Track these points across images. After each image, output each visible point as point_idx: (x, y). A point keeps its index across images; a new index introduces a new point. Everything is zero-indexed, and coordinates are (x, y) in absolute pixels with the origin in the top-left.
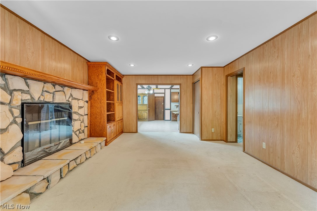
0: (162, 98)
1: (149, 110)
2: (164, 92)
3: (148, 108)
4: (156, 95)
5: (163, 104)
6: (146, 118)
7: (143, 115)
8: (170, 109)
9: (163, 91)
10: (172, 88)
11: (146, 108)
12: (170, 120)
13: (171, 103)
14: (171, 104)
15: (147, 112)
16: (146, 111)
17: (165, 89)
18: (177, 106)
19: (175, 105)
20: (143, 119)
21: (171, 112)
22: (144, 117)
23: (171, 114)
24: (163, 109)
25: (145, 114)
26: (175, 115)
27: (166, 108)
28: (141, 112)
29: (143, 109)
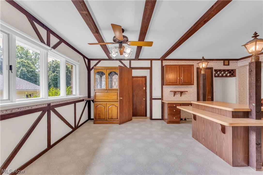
1: (121, 102)
2: (150, 66)
3: (120, 97)
5: (144, 88)
6: (115, 116)
7: (110, 112)
8: (162, 99)
9: (147, 64)
10: (166, 58)
11: (115, 96)
12: (163, 119)
13: (164, 86)
14: (164, 89)
15: (118, 104)
16: (115, 103)
17: (151, 60)
18: (175, 93)
19: (170, 91)
20: (109, 120)
21: (163, 104)
22: (110, 116)
23: (163, 107)
24: (144, 96)
25: (112, 109)
26: (175, 111)
27: (154, 97)
28: (106, 104)
29: (108, 99)
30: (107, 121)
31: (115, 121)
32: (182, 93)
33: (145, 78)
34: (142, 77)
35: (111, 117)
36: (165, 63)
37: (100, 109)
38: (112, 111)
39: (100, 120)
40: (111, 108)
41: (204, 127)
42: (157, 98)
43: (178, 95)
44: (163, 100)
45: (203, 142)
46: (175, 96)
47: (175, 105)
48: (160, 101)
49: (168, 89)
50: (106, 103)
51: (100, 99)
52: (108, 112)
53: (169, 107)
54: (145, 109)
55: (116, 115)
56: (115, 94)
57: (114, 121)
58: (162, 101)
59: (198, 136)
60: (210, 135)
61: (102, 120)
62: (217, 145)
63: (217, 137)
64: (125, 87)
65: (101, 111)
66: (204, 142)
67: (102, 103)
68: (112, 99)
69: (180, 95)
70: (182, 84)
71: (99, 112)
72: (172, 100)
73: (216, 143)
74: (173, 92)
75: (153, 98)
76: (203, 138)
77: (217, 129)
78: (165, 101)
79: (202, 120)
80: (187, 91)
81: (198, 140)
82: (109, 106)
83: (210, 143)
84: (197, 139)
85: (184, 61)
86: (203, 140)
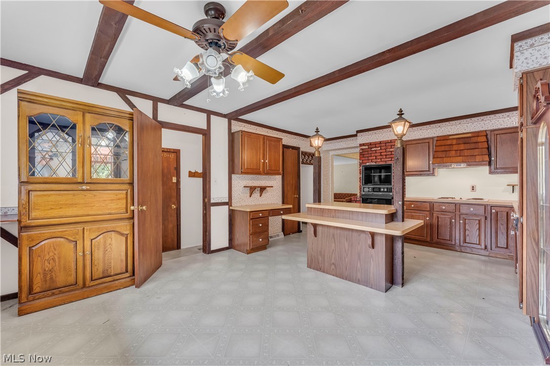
0: (173, 156)
3: (138, 205)
4: (169, 139)
5: (174, 180)
6: (118, 266)
7: (97, 254)
8: (229, 203)
11: (116, 203)
12: (231, 246)
13: (233, 176)
14: (233, 182)
15: (128, 227)
16: (118, 225)
17: (209, 113)
18: (252, 189)
19: (244, 187)
20: (93, 283)
21: (232, 215)
22: (101, 269)
23: (231, 220)
24: (174, 200)
25: (108, 244)
26: (261, 225)
27: (214, 199)
28: (81, 233)
29: (91, 213)
30: (85, 289)
31: (117, 282)
32: (262, 189)
33: (175, 154)
34: (169, 152)
35: (103, 272)
36: (237, 127)
37: (51, 254)
38: (105, 250)
39: (53, 294)
40: (102, 241)
41: (333, 245)
42: (220, 201)
43: (256, 194)
44: (231, 206)
45: (331, 270)
46: (253, 195)
47: (261, 215)
48: (227, 207)
49: (241, 182)
50: (79, 228)
51: (49, 216)
52: (88, 257)
53: (252, 219)
54: (175, 230)
55: (122, 261)
56: (119, 196)
57: (113, 283)
58: (231, 208)
59: (320, 263)
60: (347, 255)
61: (61, 292)
62: (359, 270)
63: (359, 257)
64: (149, 175)
65: (59, 258)
66: (333, 270)
67: (60, 229)
68: (108, 212)
69: (259, 195)
70: (267, 174)
71: (48, 266)
72: (247, 204)
73: (359, 265)
74: (249, 188)
75: (212, 202)
76: (333, 264)
77: (359, 244)
78: (235, 207)
79: (329, 235)
80: (272, 187)
81: (321, 269)
82: (92, 238)
83: (346, 269)
84: (319, 269)
85: (266, 129)
86: (333, 267)
